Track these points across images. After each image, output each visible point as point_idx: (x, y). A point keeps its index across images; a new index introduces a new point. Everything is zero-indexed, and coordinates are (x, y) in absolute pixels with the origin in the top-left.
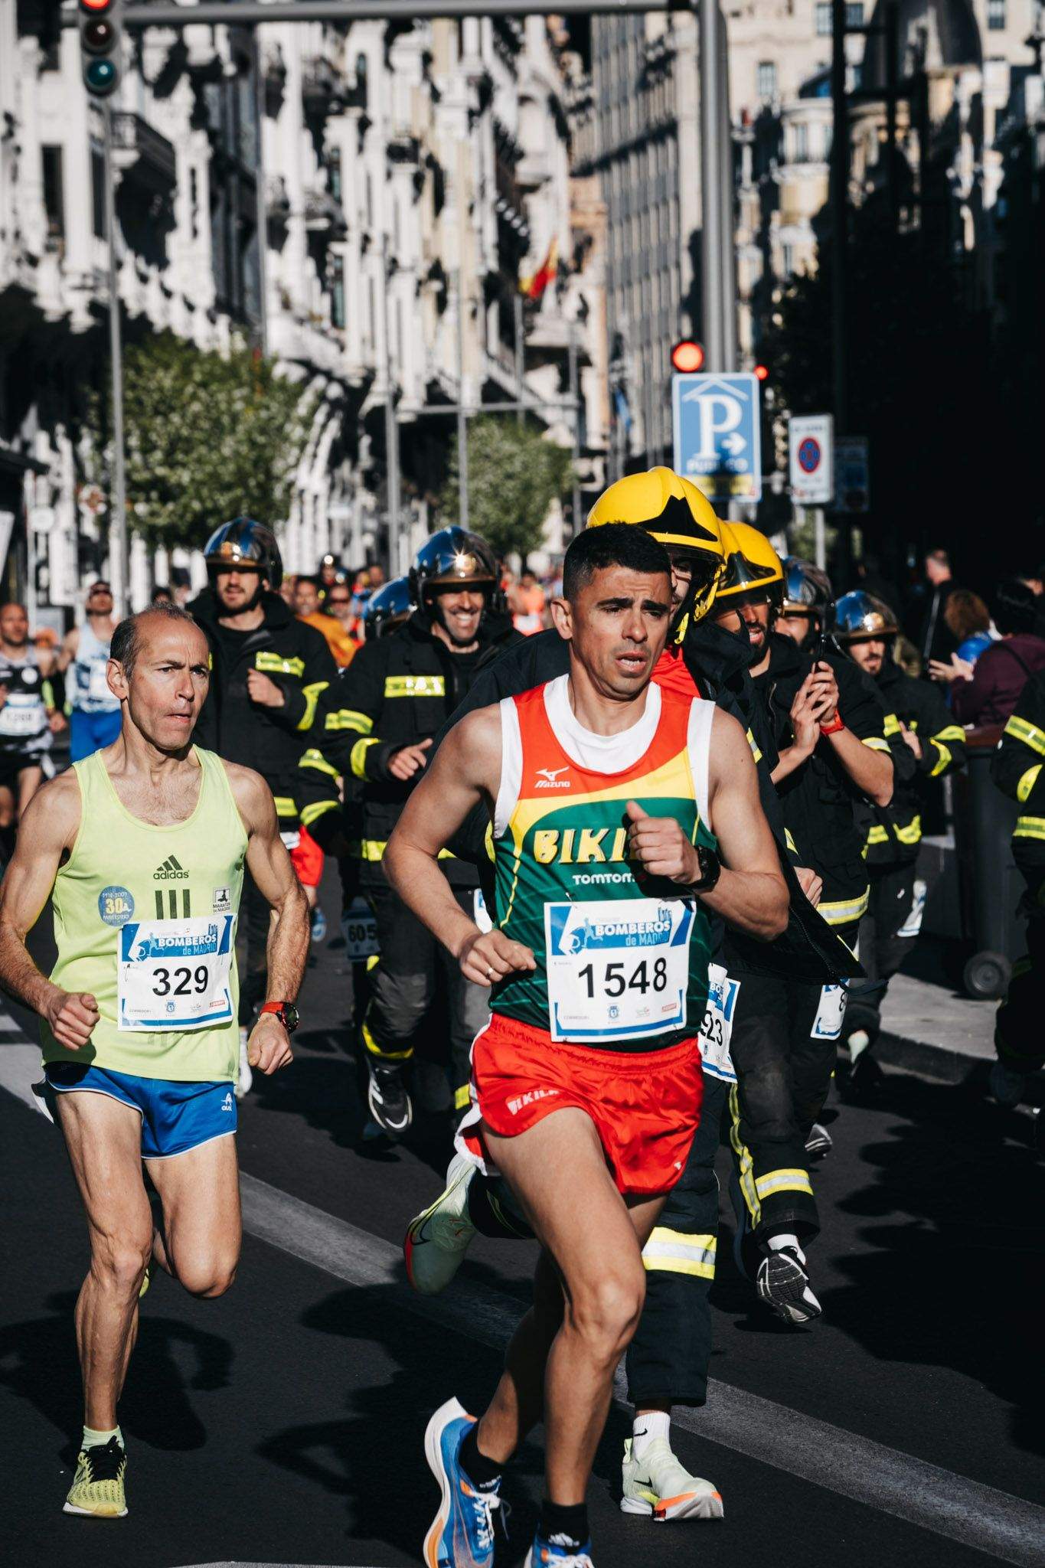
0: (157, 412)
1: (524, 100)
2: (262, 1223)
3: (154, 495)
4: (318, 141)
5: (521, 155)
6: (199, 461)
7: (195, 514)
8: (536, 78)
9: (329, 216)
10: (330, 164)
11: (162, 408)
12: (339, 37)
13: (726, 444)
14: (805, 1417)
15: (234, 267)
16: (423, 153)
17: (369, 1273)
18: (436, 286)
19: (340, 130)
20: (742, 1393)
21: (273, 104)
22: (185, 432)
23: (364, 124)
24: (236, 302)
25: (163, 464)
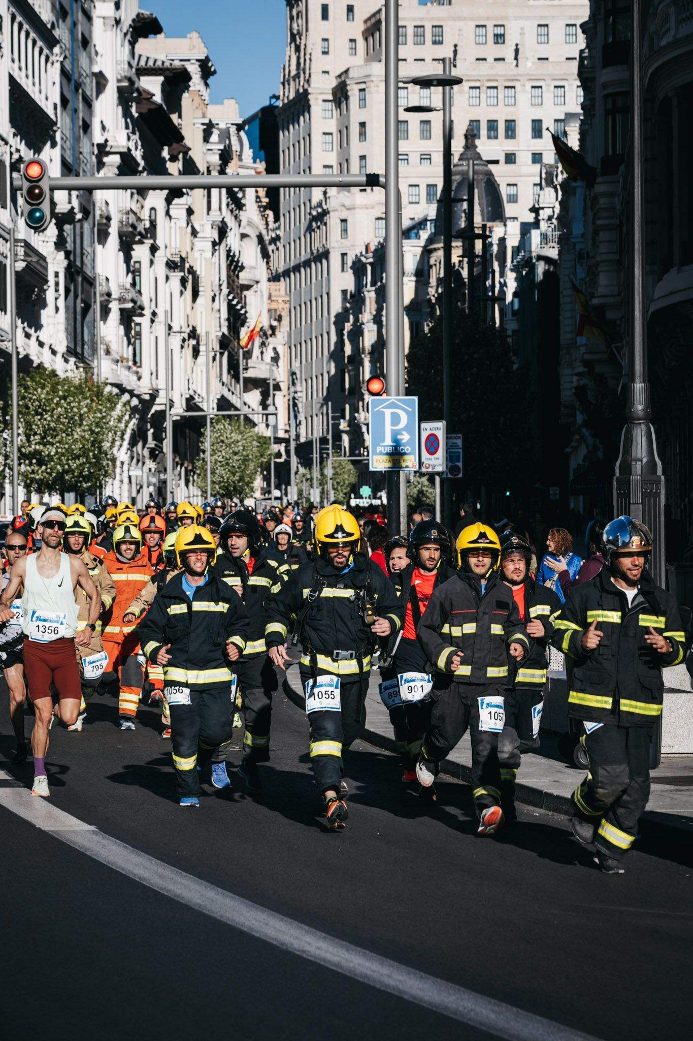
0: (37, 413)
1: (243, 236)
2: (198, 901)
3: (34, 461)
4: (128, 258)
5: (242, 268)
6: (59, 442)
7: (58, 473)
8: (250, 223)
9: (133, 301)
10: (133, 271)
11: (40, 410)
12: (140, 199)
13: (399, 437)
14: (567, 1028)
15: (79, 330)
16: (187, 266)
17: (273, 933)
18: (193, 342)
19: (140, 252)
20: (524, 1013)
21: (103, 236)
22: (53, 425)
23: (154, 249)
24: (79, 350)
25: (39, 443)
